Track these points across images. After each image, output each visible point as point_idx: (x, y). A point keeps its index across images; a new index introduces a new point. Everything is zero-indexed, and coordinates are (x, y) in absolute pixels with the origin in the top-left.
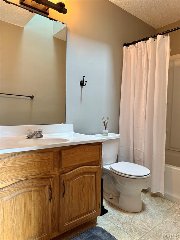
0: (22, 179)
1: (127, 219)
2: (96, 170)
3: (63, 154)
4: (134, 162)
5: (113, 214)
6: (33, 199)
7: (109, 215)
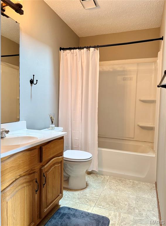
0: (18, 177)
1: (80, 195)
2: (61, 160)
3: (43, 150)
4: (72, 149)
5: (68, 195)
6: (26, 195)
7: (65, 196)
